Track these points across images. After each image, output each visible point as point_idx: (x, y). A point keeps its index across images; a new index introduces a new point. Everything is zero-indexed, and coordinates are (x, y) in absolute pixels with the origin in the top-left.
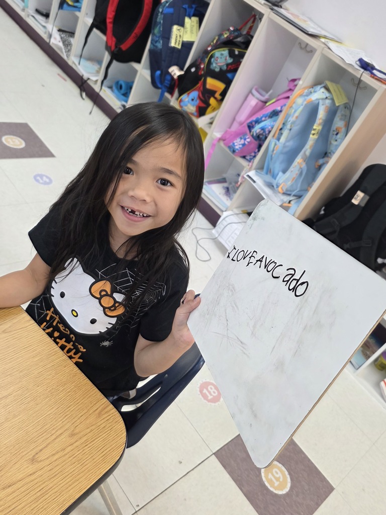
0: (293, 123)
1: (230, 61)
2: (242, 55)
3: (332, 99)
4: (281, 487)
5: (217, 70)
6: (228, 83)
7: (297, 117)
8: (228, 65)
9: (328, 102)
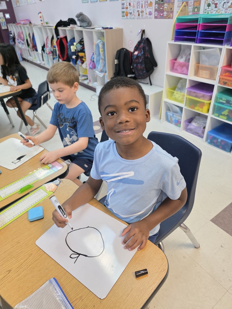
0: (96, 52)
1: (81, 46)
2: (84, 44)
3: (102, 41)
4: (98, 128)
5: (79, 50)
6: (84, 52)
7: (95, 50)
8: (82, 48)
9: (101, 42)
